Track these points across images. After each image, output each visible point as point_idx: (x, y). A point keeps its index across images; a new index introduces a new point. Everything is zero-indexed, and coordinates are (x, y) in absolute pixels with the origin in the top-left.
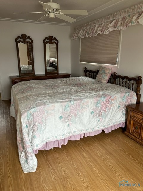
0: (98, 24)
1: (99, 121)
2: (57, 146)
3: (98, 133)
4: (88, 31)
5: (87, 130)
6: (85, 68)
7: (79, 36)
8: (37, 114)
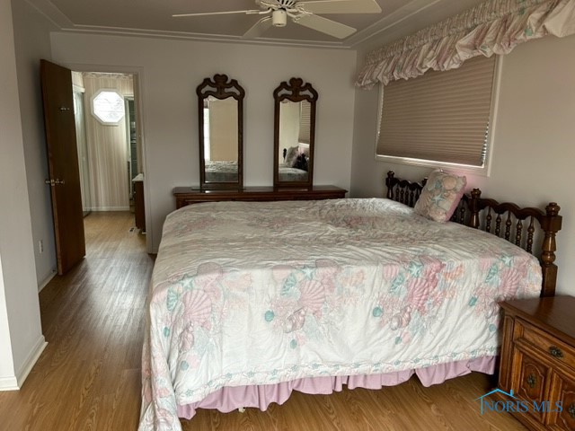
0: (430, 40)
1: (398, 340)
2: (256, 405)
3: (393, 382)
4: (401, 61)
5: (357, 365)
6: (390, 174)
7: (374, 78)
8: (196, 296)
